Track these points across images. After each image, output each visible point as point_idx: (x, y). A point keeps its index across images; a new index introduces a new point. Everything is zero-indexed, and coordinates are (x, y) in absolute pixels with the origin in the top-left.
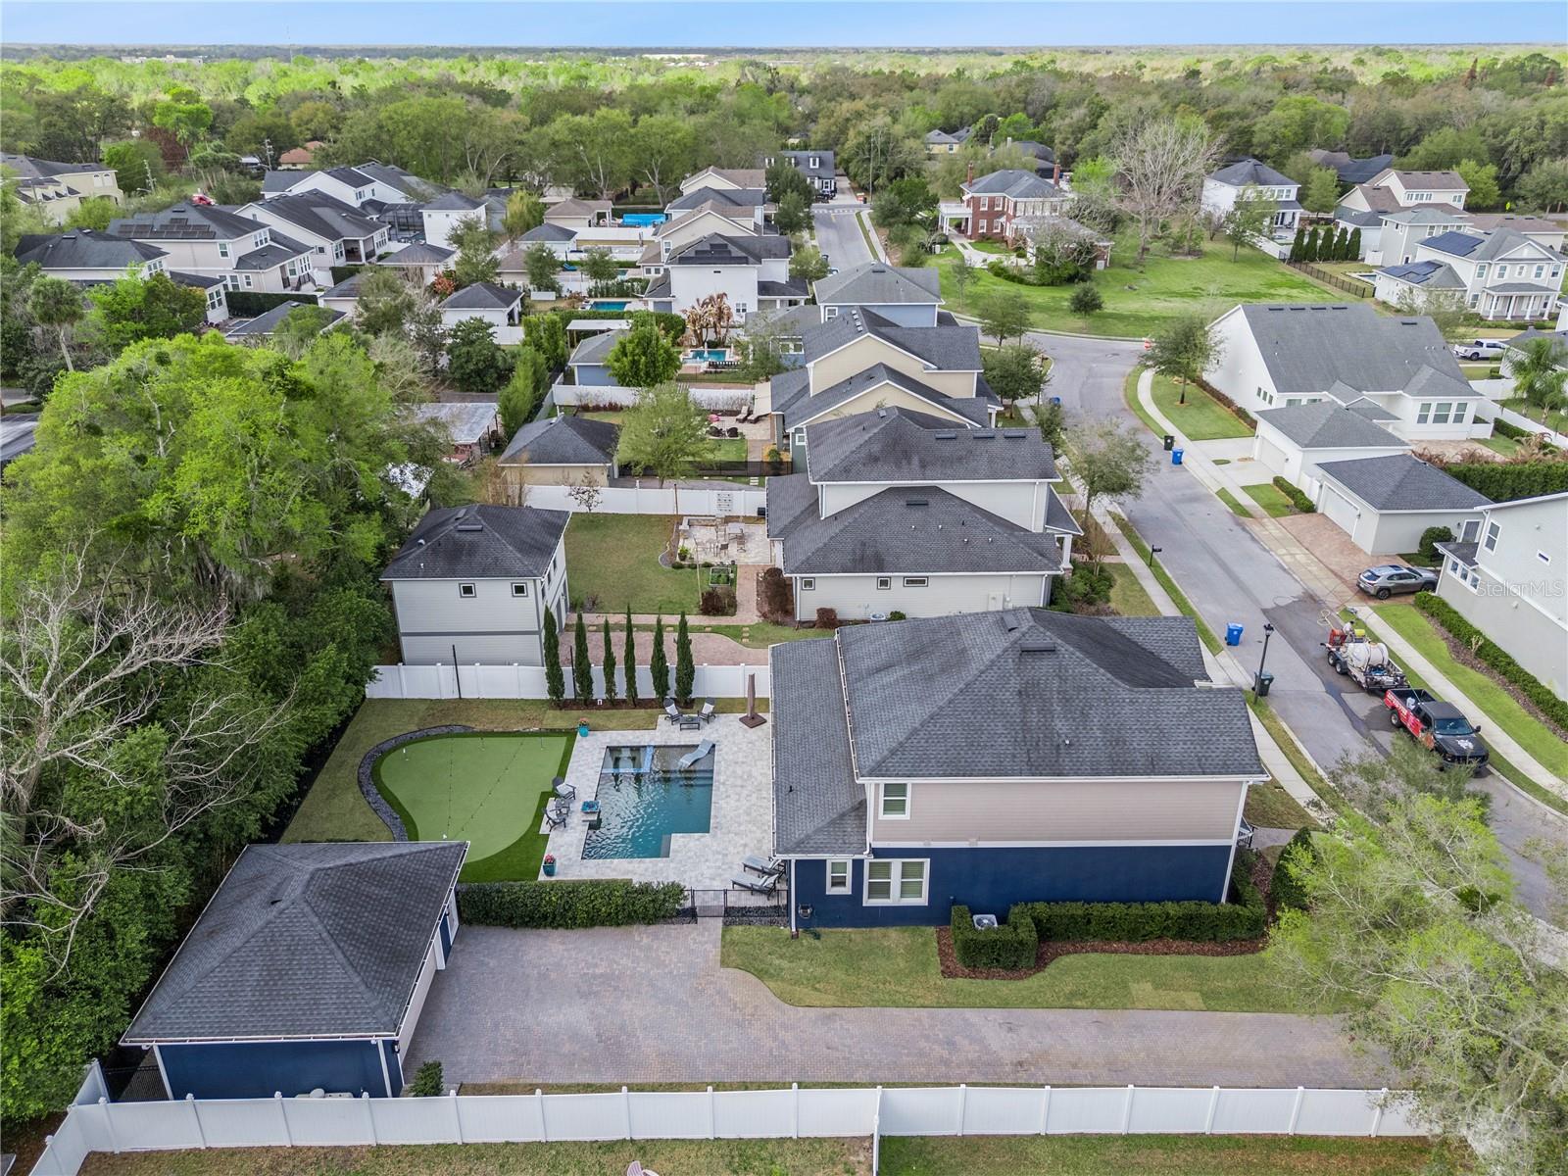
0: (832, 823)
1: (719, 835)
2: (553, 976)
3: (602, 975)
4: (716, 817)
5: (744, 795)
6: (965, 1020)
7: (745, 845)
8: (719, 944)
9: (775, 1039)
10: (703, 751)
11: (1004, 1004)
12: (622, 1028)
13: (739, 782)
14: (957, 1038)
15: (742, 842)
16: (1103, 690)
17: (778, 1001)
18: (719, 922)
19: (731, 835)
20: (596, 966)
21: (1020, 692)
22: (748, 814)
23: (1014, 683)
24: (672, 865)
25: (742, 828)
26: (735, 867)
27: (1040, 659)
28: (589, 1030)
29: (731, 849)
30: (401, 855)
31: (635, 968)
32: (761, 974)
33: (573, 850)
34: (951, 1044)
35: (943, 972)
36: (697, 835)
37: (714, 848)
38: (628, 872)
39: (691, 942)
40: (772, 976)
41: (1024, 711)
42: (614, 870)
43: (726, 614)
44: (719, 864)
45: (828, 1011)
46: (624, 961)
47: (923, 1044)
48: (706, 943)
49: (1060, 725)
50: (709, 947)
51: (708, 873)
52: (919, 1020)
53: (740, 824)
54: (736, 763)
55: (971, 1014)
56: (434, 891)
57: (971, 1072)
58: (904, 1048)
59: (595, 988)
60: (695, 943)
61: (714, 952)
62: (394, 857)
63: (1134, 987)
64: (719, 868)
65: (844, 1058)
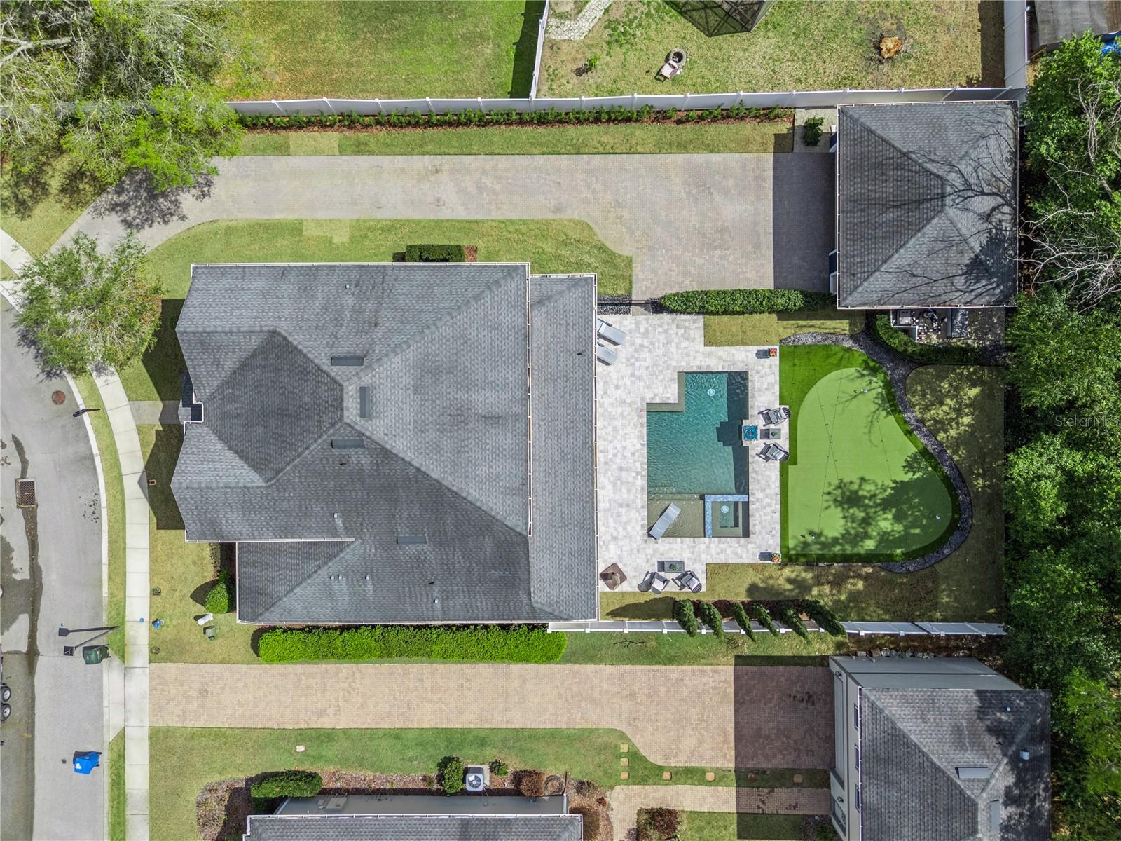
0: (549, 298)
1: (638, 400)
2: (750, 248)
3: (716, 248)
4: (642, 426)
5: (620, 455)
6: (467, 209)
7: (617, 387)
8: (634, 278)
9: (594, 191)
10: (659, 528)
11: (439, 223)
12: (696, 201)
13: (624, 475)
14: (475, 192)
15: (619, 391)
16: (301, 328)
17: (591, 224)
18: (634, 298)
19: (628, 401)
20: (721, 257)
21: (376, 326)
22: (615, 429)
23: (379, 333)
24: (674, 363)
25: (620, 410)
26: (624, 360)
27: (349, 352)
28: (718, 198)
29: (628, 382)
30: (885, 261)
31: (693, 256)
32: (603, 249)
33: (757, 385)
34: (480, 188)
35: (476, 251)
36: (657, 401)
37: (642, 384)
38: (709, 355)
39: (655, 281)
40: (596, 247)
41: (376, 311)
42: (720, 358)
43: (648, 812)
44: (637, 364)
45: (558, 216)
46: (701, 262)
47: (498, 187)
48: (643, 280)
49: (349, 300)
50: (641, 276)
51: (645, 354)
52: (499, 208)
53: (622, 415)
54: (628, 506)
55: (462, 214)
56: (850, 240)
57: (470, 164)
58: (510, 184)
59: (718, 235)
60: (651, 279)
61: (638, 272)
62: (890, 257)
63: (346, 239)
64: (637, 359)
65: (549, 175)
